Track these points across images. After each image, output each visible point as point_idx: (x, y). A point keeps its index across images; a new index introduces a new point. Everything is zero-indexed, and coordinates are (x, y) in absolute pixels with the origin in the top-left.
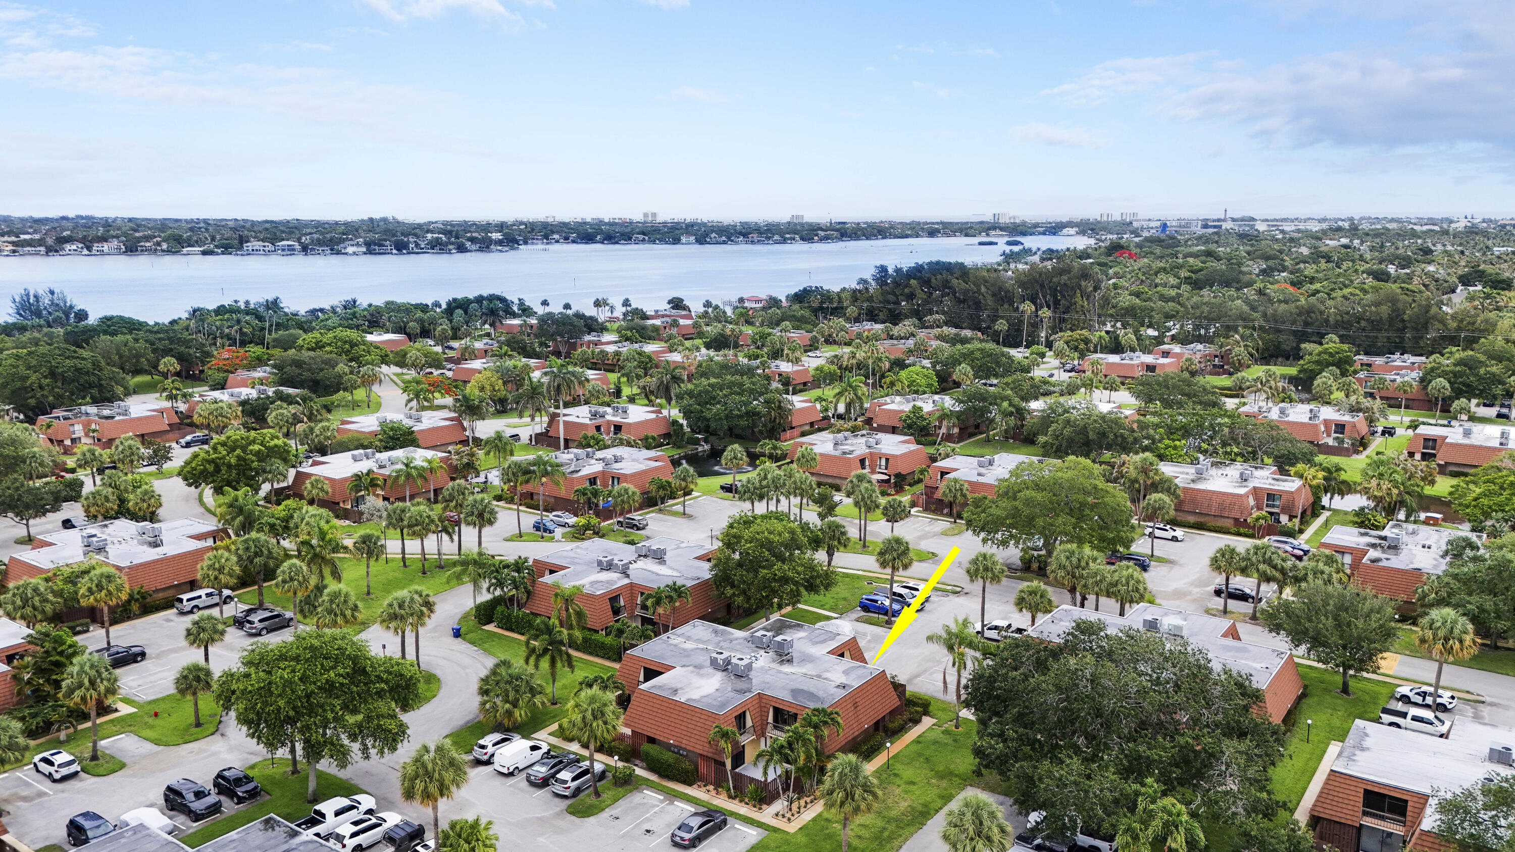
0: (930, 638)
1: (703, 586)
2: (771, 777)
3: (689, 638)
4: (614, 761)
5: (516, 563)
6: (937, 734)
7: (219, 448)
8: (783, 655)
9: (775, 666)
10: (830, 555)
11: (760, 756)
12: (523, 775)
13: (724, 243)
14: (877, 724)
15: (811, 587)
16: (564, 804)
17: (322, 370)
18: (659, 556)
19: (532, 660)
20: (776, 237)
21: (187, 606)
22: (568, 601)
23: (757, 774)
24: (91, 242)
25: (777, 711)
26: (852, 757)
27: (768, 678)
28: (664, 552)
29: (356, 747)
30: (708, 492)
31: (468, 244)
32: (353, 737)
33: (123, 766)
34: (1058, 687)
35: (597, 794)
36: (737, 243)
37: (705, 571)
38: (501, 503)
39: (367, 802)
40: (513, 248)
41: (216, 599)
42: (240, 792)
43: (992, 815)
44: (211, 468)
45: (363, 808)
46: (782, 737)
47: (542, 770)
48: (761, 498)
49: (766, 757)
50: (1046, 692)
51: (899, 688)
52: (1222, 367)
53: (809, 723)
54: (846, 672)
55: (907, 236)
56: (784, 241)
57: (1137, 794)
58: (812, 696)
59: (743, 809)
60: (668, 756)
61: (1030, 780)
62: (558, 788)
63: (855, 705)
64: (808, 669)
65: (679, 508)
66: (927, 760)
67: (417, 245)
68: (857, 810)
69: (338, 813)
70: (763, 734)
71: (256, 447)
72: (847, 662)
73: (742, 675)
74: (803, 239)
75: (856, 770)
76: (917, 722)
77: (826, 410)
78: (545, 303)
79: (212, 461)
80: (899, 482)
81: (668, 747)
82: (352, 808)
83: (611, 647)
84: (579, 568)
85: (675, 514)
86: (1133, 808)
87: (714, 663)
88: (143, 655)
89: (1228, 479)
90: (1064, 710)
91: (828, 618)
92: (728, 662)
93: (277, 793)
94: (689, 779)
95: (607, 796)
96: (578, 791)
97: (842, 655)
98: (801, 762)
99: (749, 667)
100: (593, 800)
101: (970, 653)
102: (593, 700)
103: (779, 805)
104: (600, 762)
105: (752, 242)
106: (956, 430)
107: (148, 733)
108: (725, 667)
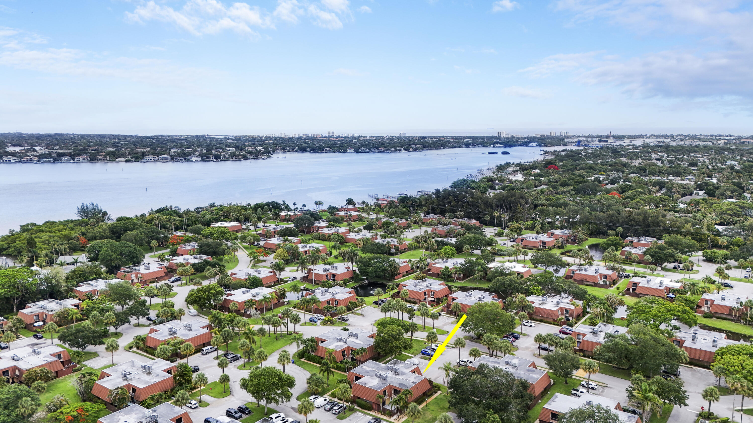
0: (439, 368)
1: (371, 348)
2: (393, 409)
3: (368, 367)
4: (349, 404)
5: (311, 340)
6: (442, 396)
7: (200, 292)
8: (397, 372)
9: (394, 376)
10: (412, 334)
11: (390, 403)
12: (323, 408)
13: (368, 152)
14: (424, 393)
15: (405, 348)
16: (336, 416)
17: (217, 248)
18: (356, 336)
19: (322, 373)
20: (393, 149)
21: (205, 352)
22: (330, 354)
23: (389, 408)
24: (74, 155)
25: (395, 390)
26: (415, 404)
27: (392, 380)
28: (358, 335)
29: (280, 399)
30: (369, 305)
31: (248, 155)
32: (279, 397)
33: (209, 404)
34: (471, 385)
35: (345, 413)
36: (374, 152)
37: (372, 342)
38: (296, 309)
39: (283, 415)
40: (269, 157)
41: (213, 349)
42: (246, 411)
43: (449, 419)
44: (198, 299)
45: (282, 417)
46: (396, 397)
47: (328, 407)
48: (389, 311)
49: (392, 403)
50: (467, 386)
51: (430, 382)
52: (575, 240)
53: (404, 394)
54: (415, 378)
55: (455, 147)
56: (396, 151)
57: (487, 413)
58: (405, 386)
59: (385, 418)
60: (364, 403)
61: (461, 409)
62: (334, 412)
63: (417, 388)
64: (403, 377)
65: (359, 312)
66: (438, 404)
67: (225, 156)
68: (416, 418)
69: (276, 418)
70: (391, 397)
71: (213, 291)
72: (416, 375)
73: (384, 379)
74: (405, 150)
75: (415, 407)
76: (436, 392)
77: (413, 266)
78: (295, 204)
79: (198, 297)
80: (438, 301)
81: (364, 400)
82: (279, 417)
83: (343, 368)
84: (331, 340)
85: (358, 314)
86: (485, 417)
87: (376, 375)
88: (199, 369)
89: (553, 303)
90: (472, 391)
91: (411, 357)
92: (380, 375)
93: (255, 412)
94: (370, 409)
95: (347, 414)
96: (339, 412)
97: (414, 372)
98: (402, 405)
99: (387, 376)
100: (343, 415)
101: (451, 372)
102: (344, 387)
103: (395, 417)
104: (346, 404)
105: (381, 152)
106: (462, 276)
107: (210, 394)
108: (380, 376)
